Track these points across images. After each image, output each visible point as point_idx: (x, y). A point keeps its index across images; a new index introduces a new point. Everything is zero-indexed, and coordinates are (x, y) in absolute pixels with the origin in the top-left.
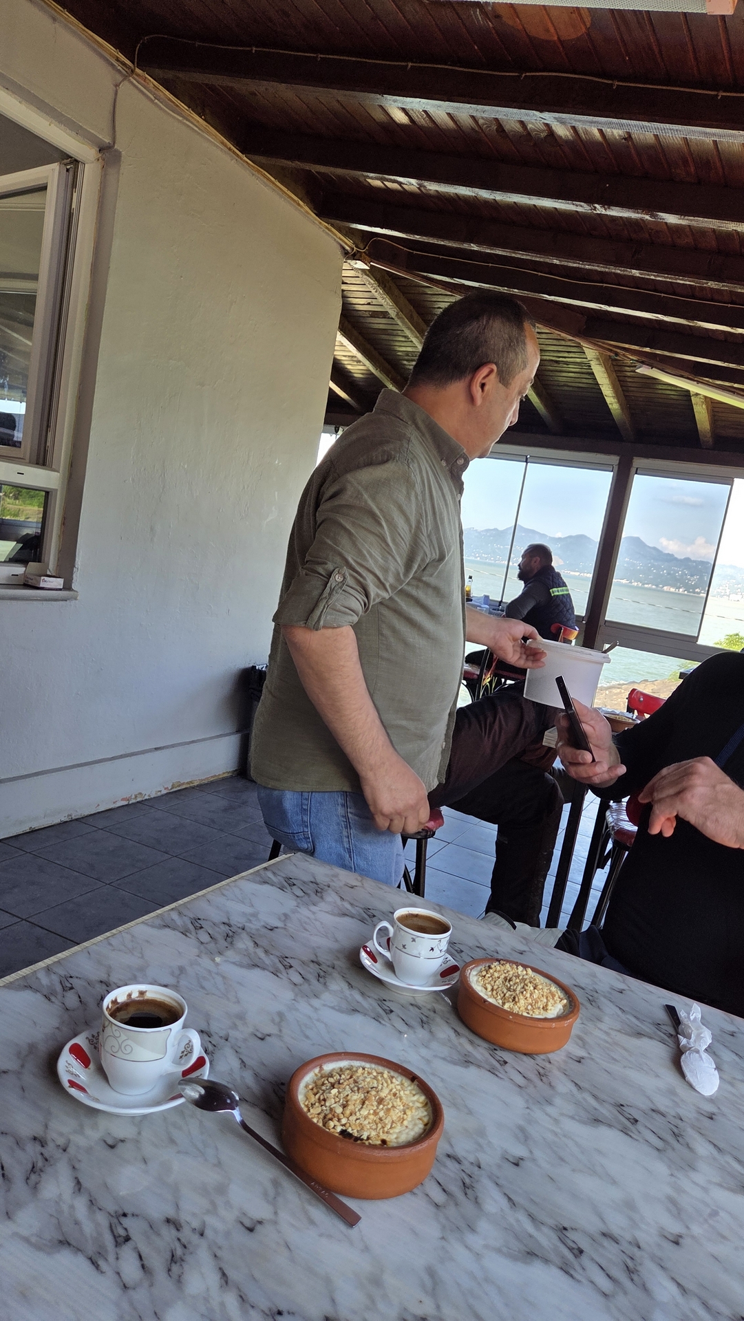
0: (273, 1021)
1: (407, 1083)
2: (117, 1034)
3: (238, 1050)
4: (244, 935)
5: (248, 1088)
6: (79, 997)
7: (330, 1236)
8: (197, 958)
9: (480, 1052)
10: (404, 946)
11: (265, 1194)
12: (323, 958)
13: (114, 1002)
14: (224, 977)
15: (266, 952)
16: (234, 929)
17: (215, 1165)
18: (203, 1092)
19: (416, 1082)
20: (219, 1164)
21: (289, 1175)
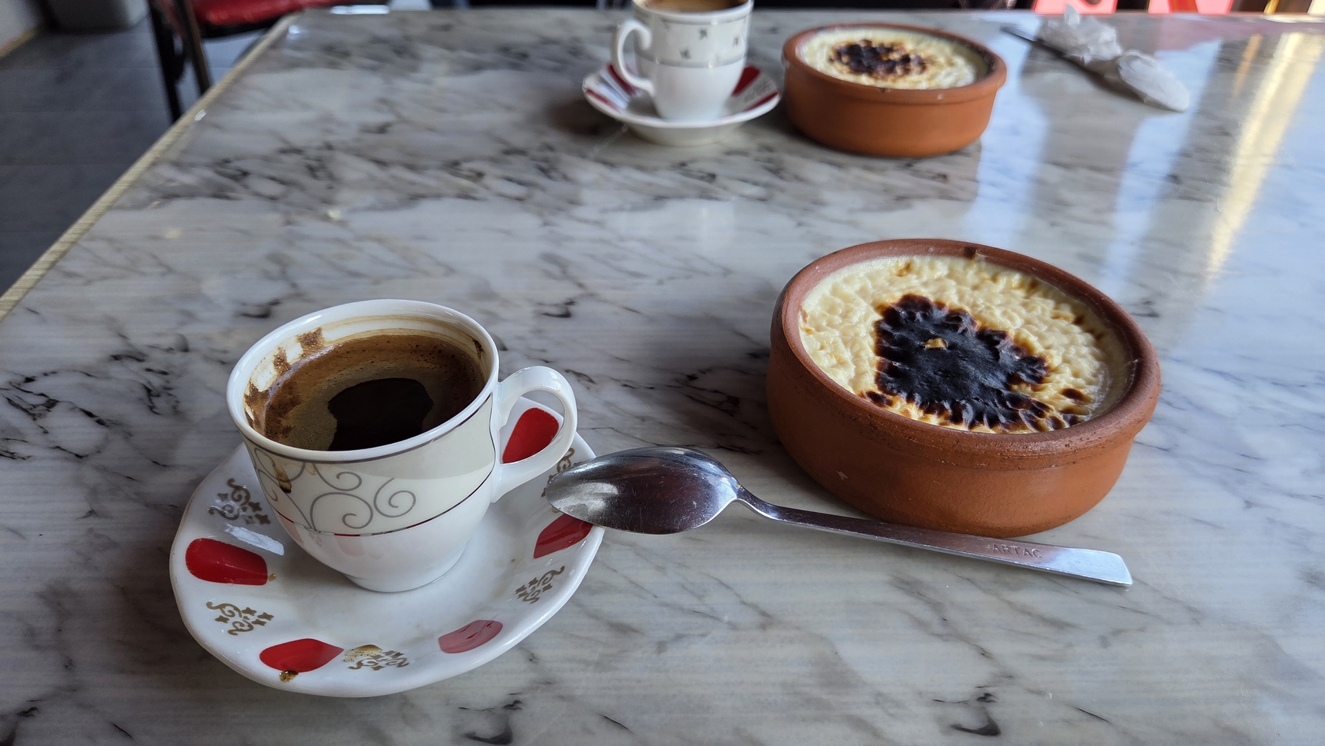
0: (549, 275)
1: (960, 264)
2: (348, 481)
3: (545, 356)
4: (340, 157)
5: (643, 419)
6: (89, 414)
7: (1117, 632)
8: (289, 227)
9: (895, 177)
10: (686, 54)
11: (921, 624)
12: (519, 139)
13: (254, 397)
14: (380, 240)
15: (411, 167)
16: (313, 153)
17: (763, 627)
18: (609, 489)
19: (979, 256)
20: (767, 620)
21: (908, 552)
